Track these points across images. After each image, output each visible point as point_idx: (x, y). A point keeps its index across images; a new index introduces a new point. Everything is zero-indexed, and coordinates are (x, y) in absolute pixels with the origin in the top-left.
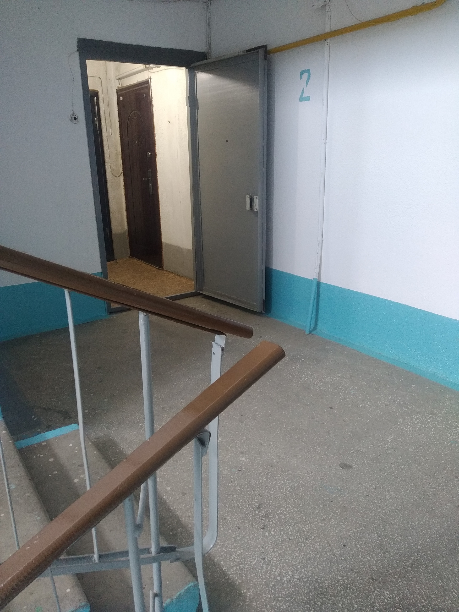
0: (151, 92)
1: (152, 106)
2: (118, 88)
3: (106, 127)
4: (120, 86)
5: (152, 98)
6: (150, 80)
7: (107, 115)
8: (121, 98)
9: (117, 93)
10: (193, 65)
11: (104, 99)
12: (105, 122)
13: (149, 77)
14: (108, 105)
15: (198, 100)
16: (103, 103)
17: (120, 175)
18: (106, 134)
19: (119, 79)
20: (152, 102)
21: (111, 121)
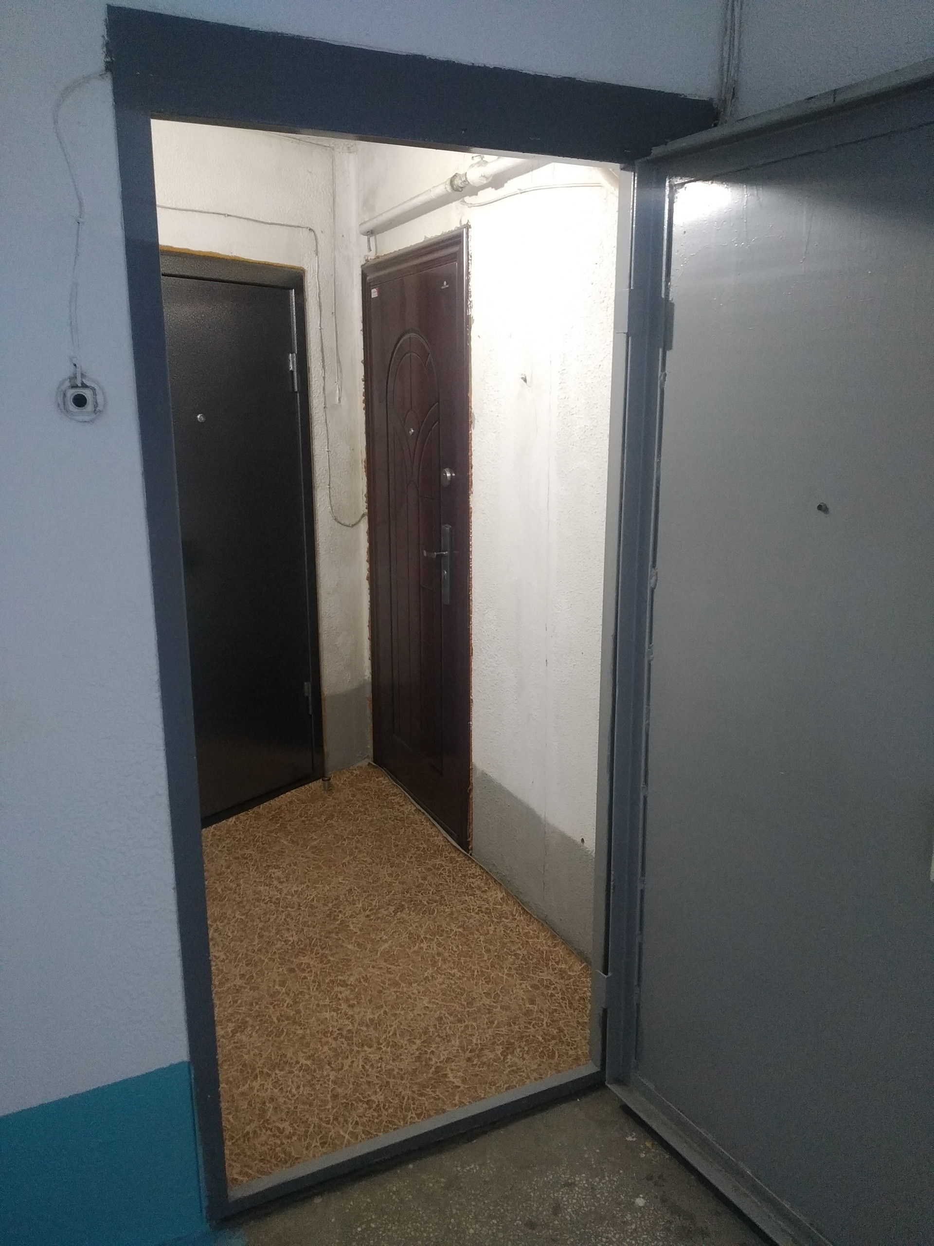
0: (468, 273)
1: (468, 321)
2: (367, 261)
3: (324, 378)
4: (372, 255)
5: (468, 292)
6: (465, 230)
7: (330, 342)
8: (374, 293)
9: (364, 276)
10: (656, 151)
11: (322, 296)
12: (320, 364)
13: (464, 222)
14: (334, 314)
15: (673, 305)
16: (317, 307)
17: (359, 521)
18: (322, 399)
19: (371, 233)
20: (467, 306)
21: (339, 361)
